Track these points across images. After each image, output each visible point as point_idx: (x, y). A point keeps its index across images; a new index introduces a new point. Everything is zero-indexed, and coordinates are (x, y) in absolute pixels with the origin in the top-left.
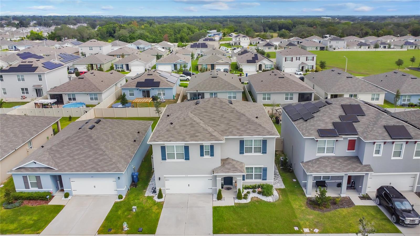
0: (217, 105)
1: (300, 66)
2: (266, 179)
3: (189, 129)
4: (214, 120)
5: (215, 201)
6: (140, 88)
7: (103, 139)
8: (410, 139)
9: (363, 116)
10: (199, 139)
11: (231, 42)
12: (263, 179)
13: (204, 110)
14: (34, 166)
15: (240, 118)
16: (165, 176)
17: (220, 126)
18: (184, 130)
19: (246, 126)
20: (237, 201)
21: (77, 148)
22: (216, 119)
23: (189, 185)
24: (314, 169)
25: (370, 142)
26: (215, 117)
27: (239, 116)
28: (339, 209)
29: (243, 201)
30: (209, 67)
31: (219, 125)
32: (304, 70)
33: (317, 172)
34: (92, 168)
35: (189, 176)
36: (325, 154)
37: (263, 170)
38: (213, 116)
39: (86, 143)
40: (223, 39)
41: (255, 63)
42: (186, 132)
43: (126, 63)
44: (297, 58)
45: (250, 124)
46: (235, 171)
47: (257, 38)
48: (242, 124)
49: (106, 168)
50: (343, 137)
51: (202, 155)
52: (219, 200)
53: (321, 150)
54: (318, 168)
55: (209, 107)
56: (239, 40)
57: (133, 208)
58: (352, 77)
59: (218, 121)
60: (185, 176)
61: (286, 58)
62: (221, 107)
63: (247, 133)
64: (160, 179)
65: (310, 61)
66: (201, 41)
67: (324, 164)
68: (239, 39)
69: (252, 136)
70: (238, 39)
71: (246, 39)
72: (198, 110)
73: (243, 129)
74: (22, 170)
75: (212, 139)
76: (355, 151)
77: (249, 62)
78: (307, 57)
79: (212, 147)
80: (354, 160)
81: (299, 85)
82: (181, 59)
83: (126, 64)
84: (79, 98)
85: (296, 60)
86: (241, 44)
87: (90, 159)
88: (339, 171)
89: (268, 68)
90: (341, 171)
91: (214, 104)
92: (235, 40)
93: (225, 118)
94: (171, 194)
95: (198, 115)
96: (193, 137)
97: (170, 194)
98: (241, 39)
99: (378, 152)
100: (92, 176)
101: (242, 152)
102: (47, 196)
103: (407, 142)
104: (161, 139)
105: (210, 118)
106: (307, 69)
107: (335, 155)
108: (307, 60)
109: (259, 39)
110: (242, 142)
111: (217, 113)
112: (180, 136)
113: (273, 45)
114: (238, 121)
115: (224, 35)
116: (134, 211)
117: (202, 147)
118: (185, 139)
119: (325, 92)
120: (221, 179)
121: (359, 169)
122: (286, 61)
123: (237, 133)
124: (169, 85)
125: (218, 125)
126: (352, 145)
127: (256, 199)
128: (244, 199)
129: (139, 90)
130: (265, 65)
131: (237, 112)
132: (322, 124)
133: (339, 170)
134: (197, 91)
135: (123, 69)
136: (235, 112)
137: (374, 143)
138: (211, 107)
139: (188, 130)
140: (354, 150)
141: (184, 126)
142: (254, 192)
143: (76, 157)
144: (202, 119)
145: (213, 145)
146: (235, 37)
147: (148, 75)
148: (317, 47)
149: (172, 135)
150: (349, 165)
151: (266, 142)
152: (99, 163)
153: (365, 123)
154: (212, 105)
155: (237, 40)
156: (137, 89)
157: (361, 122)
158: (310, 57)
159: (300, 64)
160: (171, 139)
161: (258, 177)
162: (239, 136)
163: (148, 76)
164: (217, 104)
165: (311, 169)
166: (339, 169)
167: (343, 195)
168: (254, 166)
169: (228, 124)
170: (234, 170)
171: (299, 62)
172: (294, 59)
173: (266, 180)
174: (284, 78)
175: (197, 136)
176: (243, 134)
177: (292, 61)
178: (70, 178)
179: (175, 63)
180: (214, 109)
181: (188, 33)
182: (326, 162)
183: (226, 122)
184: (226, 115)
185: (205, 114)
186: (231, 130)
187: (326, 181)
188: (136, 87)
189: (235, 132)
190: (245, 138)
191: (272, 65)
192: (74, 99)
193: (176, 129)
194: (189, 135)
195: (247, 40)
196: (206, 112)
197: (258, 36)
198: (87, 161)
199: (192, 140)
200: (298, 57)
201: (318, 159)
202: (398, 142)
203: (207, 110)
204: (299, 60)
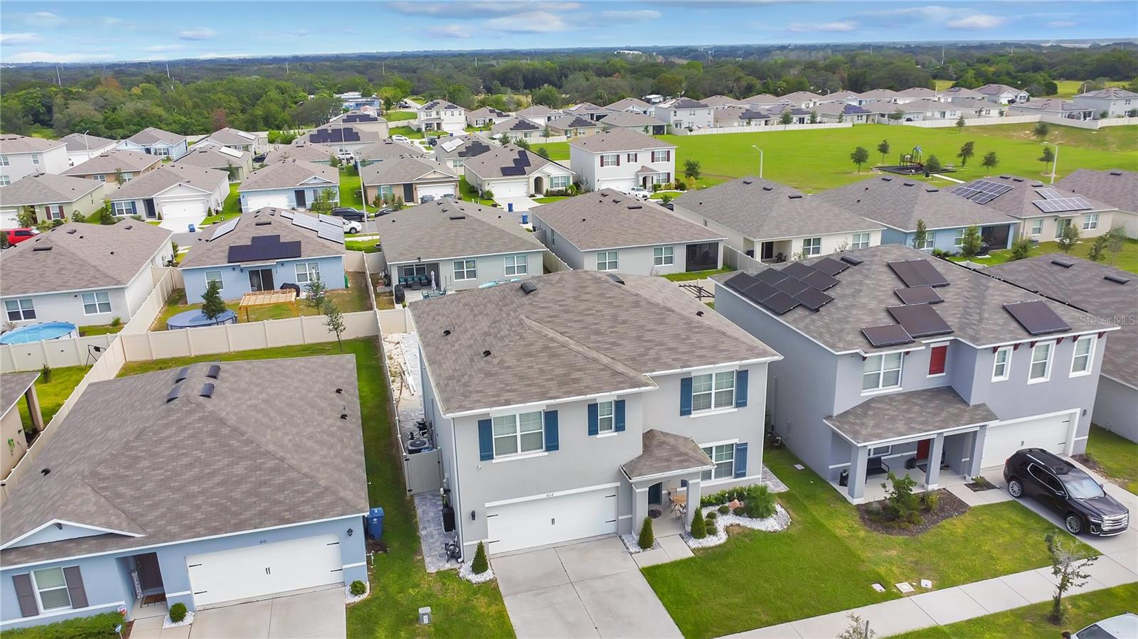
0: (588, 290)
1: (638, 176)
2: (744, 475)
3: (547, 363)
4: (597, 333)
5: (637, 552)
6: (243, 265)
7: (256, 421)
8: (1065, 331)
9: (944, 286)
10: (586, 387)
11: (414, 123)
12: (737, 476)
13: (560, 305)
14: (59, 537)
15: (663, 318)
16: (487, 505)
17: (620, 345)
18: (532, 367)
19: (688, 338)
20: (694, 543)
21: (185, 461)
22: (602, 329)
23: (553, 520)
24: (869, 430)
25: (986, 349)
26: (597, 324)
27: (658, 314)
28: (943, 523)
29: (710, 541)
30: (400, 193)
31: (619, 342)
32: (649, 185)
33: (879, 437)
34: (261, 514)
35: (556, 494)
36: (882, 390)
37: (737, 449)
38: (590, 320)
39: (213, 442)
40: (387, 114)
41: (525, 174)
42: (542, 371)
43: (143, 195)
44: (629, 155)
45: (696, 333)
46: (684, 464)
47: (485, 110)
48: (677, 336)
49: (306, 509)
50: (924, 342)
51: (593, 431)
52: (647, 548)
53: (873, 381)
54: (876, 426)
56: (438, 117)
57: (424, 614)
58: (801, 197)
59: (611, 332)
60: (544, 496)
61: (602, 157)
62: (602, 295)
63: (698, 357)
64: (473, 515)
65: (661, 162)
66: (336, 122)
67: (886, 415)
68: (438, 113)
69: (714, 363)
70: (434, 115)
71: (456, 112)
72: (542, 308)
73: (683, 348)
74: (12, 557)
75: (621, 382)
76: (944, 374)
77: (507, 172)
78: (653, 153)
79: (620, 405)
80: (945, 396)
81: (685, 223)
82: (314, 174)
83: (144, 200)
84: (47, 311)
85: (629, 161)
86: (445, 128)
87: (244, 487)
88: (927, 428)
89: (557, 185)
90: (931, 428)
91: (580, 287)
92: (427, 116)
93: (624, 322)
94: (504, 555)
95: (549, 322)
96: (567, 384)
97: (502, 555)
98: (442, 113)
99: (1000, 371)
100: (262, 539)
101: (685, 411)
102: (115, 626)
103: (1059, 341)
104: (479, 401)
105: (585, 328)
106: (655, 182)
107: (901, 389)
108: (653, 161)
109: (491, 111)
110: (687, 383)
111: (597, 311)
112: (530, 385)
113: (536, 126)
114: (661, 328)
115: (388, 104)
116: (426, 620)
117: (593, 409)
118: (547, 392)
119: (745, 239)
120: (648, 489)
121: (967, 417)
122: (602, 165)
123: (674, 360)
124: (326, 248)
125: (614, 344)
126: (938, 360)
127: (736, 530)
128: (710, 534)
129: (238, 271)
130: (552, 179)
131: (649, 303)
132: (862, 314)
133: (926, 425)
134: (419, 259)
135: (135, 213)
136: (643, 303)
137: (995, 349)
138: (575, 298)
139: (546, 368)
140: (943, 372)
141: (529, 355)
142: (724, 511)
143: (195, 489)
144: (566, 332)
145: (624, 400)
146: (426, 109)
147: (257, 225)
148: (647, 126)
149: (506, 385)
150: (943, 411)
151: (747, 376)
152: (281, 497)
153: (956, 303)
154: (575, 290)
155: (431, 116)
156: (234, 269)
157: (948, 302)
158: (661, 152)
159: (639, 172)
160: (507, 396)
161: (723, 471)
162: (682, 367)
163: (259, 229)
164: (587, 286)
165: (864, 432)
166: (923, 423)
167: (933, 487)
168: (713, 444)
169: (639, 337)
170: (682, 461)
171: (635, 167)
172: (623, 158)
173: (745, 476)
174: (641, 208)
175: (576, 381)
176: (689, 360)
177: (618, 165)
178: (185, 557)
179: (298, 187)
180: (586, 300)
182: (888, 409)
183: (634, 334)
184: (623, 316)
185: (566, 316)
186: (652, 353)
187: (882, 458)
188: (229, 262)
190: (696, 370)
191: (568, 178)
192: (30, 314)
193: (508, 367)
194: (552, 379)
195: (460, 115)
196: (567, 312)
197: (483, 104)
198: (236, 495)
199: (568, 394)
200: (632, 153)
201: (867, 405)
202: (1042, 340)
203: (567, 305)
204: (636, 161)
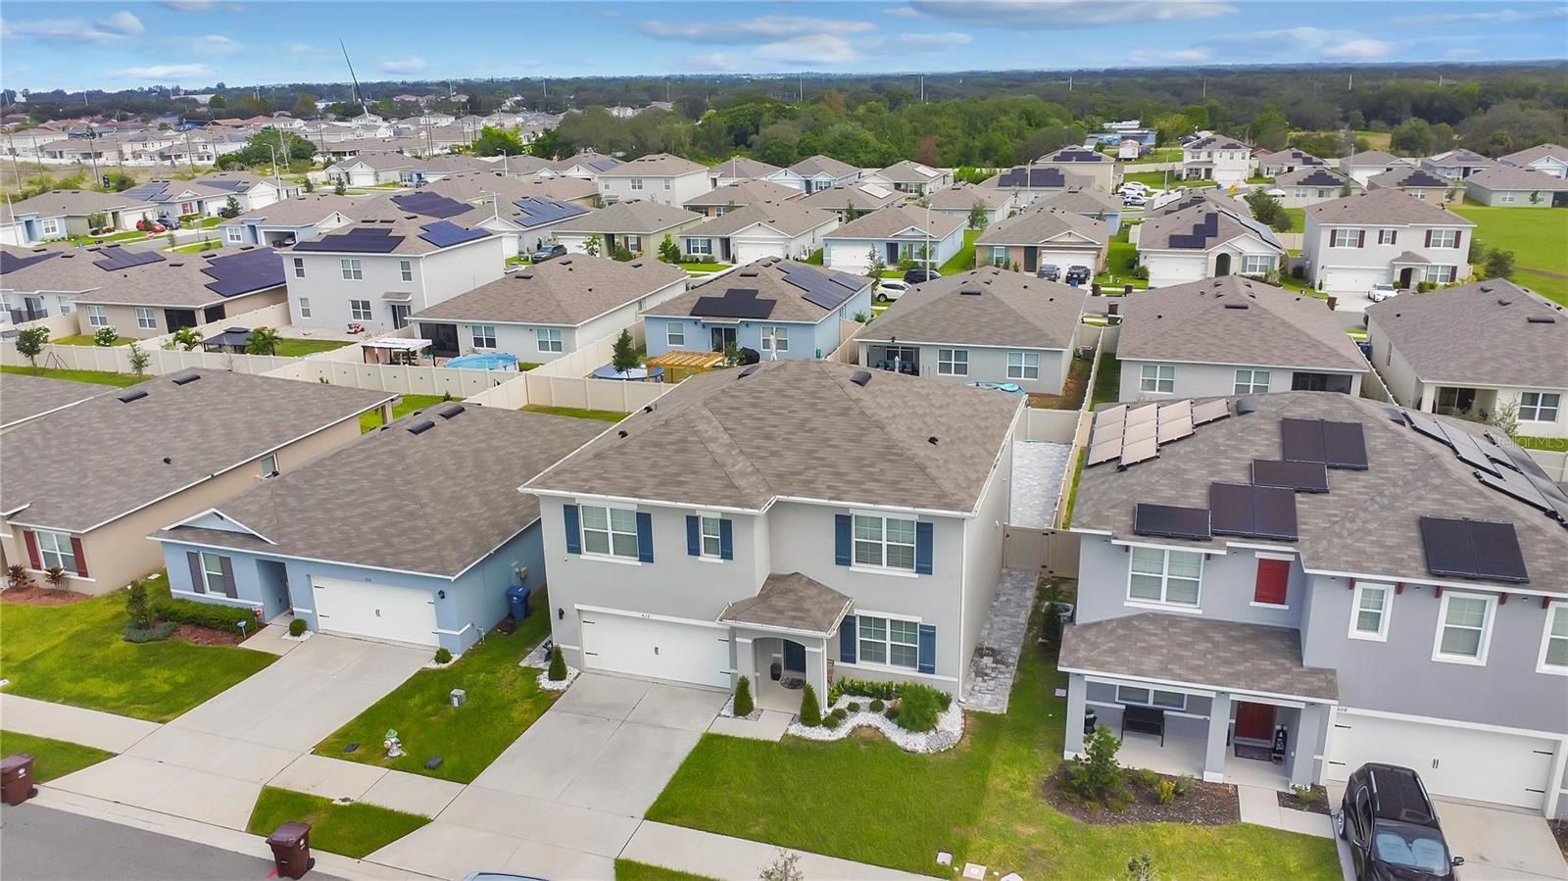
0: (802, 384)
1: (1393, 267)
2: (931, 671)
3: (667, 457)
5: (727, 716)
6: (703, 320)
8: (1516, 583)
9: (1357, 469)
10: (686, 493)
11: (1178, 166)
12: (922, 670)
13: (754, 398)
14: (217, 525)
15: (863, 435)
16: (577, 606)
17: (781, 456)
20: (798, 730)
21: (352, 487)
22: (776, 432)
23: (656, 649)
24: (1093, 654)
25: (1333, 578)
26: (775, 426)
29: (819, 734)
30: (1018, 258)
32: (1414, 283)
33: (1100, 666)
34: (372, 551)
35: (653, 617)
36: (1162, 606)
37: (921, 632)
38: (772, 420)
39: (382, 475)
40: (1156, 153)
41: (1202, 248)
42: (655, 465)
43: (722, 233)
44: (1381, 232)
45: (890, 461)
46: (796, 622)
47: (1288, 153)
48: (860, 459)
49: (407, 558)
50: (1229, 544)
51: (694, 550)
52: (741, 715)
53: (1146, 586)
54: (1112, 651)
55: (771, 390)
56: (1209, 159)
57: (453, 696)
60: (639, 615)
61: (1334, 233)
62: (813, 394)
63: (865, 491)
64: (561, 613)
65: (1442, 248)
66: (1045, 162)
67: (1144, 641)
68: (1210, 155)
69: (875, 503)
70: (1204, 157)
71: (1238, 154)
74: (186, 534)
75: (727, 497)
76: (1286, 607)
77: (1177, 242)
78: (1429, 233)
79: (726, 526)
80: (1276, 643)
81: (1305, 339)
82: (915, 224)
83: (722, 239)
85: (1380, 242)
86: (1217, 176)
87: (376, 524)
88: (1191, 677)
89: (1253, 268)
90: (1200, 678)
92: (1193, 158)
94: (600, 673)
96: (669, 485)
98: (1216, 155)
99: (1370, 621)
100: (368, 577)
101: (842, 559)
102: (240, 620)
103: (1503, 598)
104: (563, 482)
106: (1423, 280)
107: (1200, 612)
108: (1427, 245)
109: (1295, 155)
110: (843, 523)
111: (790, 412)
115: (1161, 139)
116: (456, 703)
117: (692, 522)
118: (638, 489)
119: (1417, 378)
120: (751, 642)
121: (1283, 678)
122: (1332, 244)
123: (829, 487)
124: (804, 312)
125: (774, 454)
126: (1274, 581)
127: (866, 733)
128: (824, 726)
129: (700, 326)
130: (1245, 259)
131: (862, 413)
133: (1196, 672)
134: (893, 339)
135: (710, 253)
136: (854, 413)
137: (1352, 583)
138: (779, 391)
140: (1283, 603)
141: (657, 445)
142: (875, 708)
143: (339, 514)
144: (730, 429)
145: (731, 521)
146: (1194, 148)
147: (741, 276)
150: (1246, 661)
151: (932, 532)
152: (395, 541)
153: (1354, 499)
155: (1198, 158)
156: (696, 323)
157: (1335, 495)
158: (1445, 231)
159: (1395, 260)
160: (597, 483)
161: (901, 657)
162: (830, 499)
163: (741, 281)
164: (805, 380)
165: (1081, 654)
166: (1195, 669)
167: (1210, 777)
168: (889, 616)
169: (810, 452)
170: (795, 618)
171: (1391, 252)
172: (1371, 237)
173: (933, 673)
174: (1247, 308)
175: (682, 483)
176: (847, 492)
177: (1361, 245)
178: (309, 576)
179: (891, 239)
181: (1016, 131)
182: (1155, 635)
183: (808, 446)
184: (818, 422)
185: (750, 411)
187: (1165, 712)
188: (691, 315)
189: (823, 483)
190: (855, 507)
191: (1273, 259)
192: (491, 343)
193: (625, 453)
194: (654, 476)
195: (1243, 158)
196: (754, 405)
197: (1297, 143)
198: (365, 529)
199: (659, 496)
200: (1388, 228)
201: (1127, 622)
202: (1457, 590)
203: (761, 398)
204: (1393, 243)
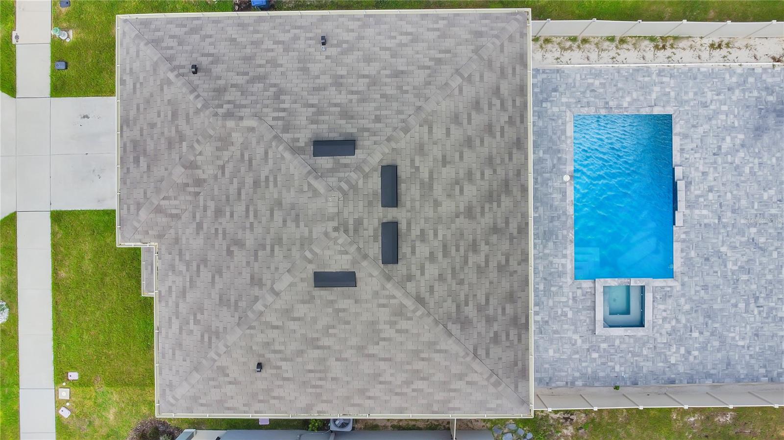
4: (219, 212)
18: (159, 116)
19: (197, 322)
27: (236, 302)
31: (201, 233)
59: (217, 230)
63: (170, 319)
72: (266, 153)
73: (183, 308)
93: (230, 253)
95: (242, 155)
105: (228, 199)
112: (138, 109)
114: (215, 296)
118: (128, 126)
123: (170, 288)
125: (199, 227)
138: (279, 203)
139: (156, 131)
141: (175, 115)
149: (141, 84)
154: (293, 207)
164: (298, 226)
180: (272, 215)
186: (182, 268)
